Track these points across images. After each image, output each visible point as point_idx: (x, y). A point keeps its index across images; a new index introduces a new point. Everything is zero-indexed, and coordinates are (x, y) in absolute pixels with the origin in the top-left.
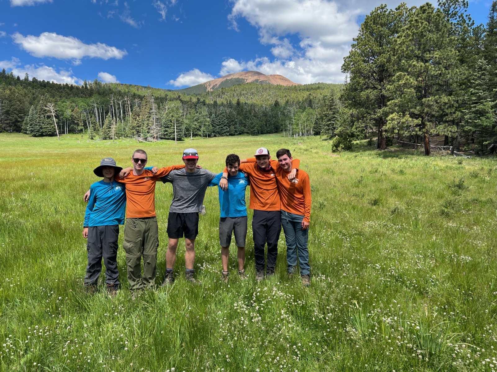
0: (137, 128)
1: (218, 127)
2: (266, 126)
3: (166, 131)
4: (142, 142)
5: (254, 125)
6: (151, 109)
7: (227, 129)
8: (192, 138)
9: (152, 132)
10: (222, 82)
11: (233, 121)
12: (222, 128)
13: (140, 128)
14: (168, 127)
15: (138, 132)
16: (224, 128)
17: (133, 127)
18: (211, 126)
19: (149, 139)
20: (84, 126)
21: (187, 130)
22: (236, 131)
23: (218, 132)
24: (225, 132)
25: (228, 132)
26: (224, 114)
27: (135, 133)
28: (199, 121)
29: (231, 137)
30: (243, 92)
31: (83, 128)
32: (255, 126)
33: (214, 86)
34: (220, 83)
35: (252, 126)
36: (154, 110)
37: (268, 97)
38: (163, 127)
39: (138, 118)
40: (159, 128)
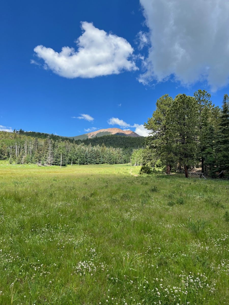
0: (39, 158)
1: (89, 159)
2: (119, 159)
3: (57, 160)
4: (40, 166)
5: (111, 158)
6: (49, 147)
7: (94, 160)
8: (72, 165)
9: (48, 160)
10: (98, 133)
11: (98, 156)
12: (91, 159)
13: (41, 158)
14: (58, 158)
15: (40, 160)
17: (37, 157)
18: (85, 158)
19: (45, 164)
20: (7, 156)
21: (70, 160)
22: (100, 162)
23: (89, 162)
24: (93, 162)
25: (95, 162)
26: (94, 151)
27: (38, 160)
28: (77, 155)
29: (96, 165)
30: (108, 140)
31: (7, 157)
33: (93, 136)
34: (96, 134)
37: (122, 143)
38: (55, 158)
39: (40, 152)
40: (52, 158)
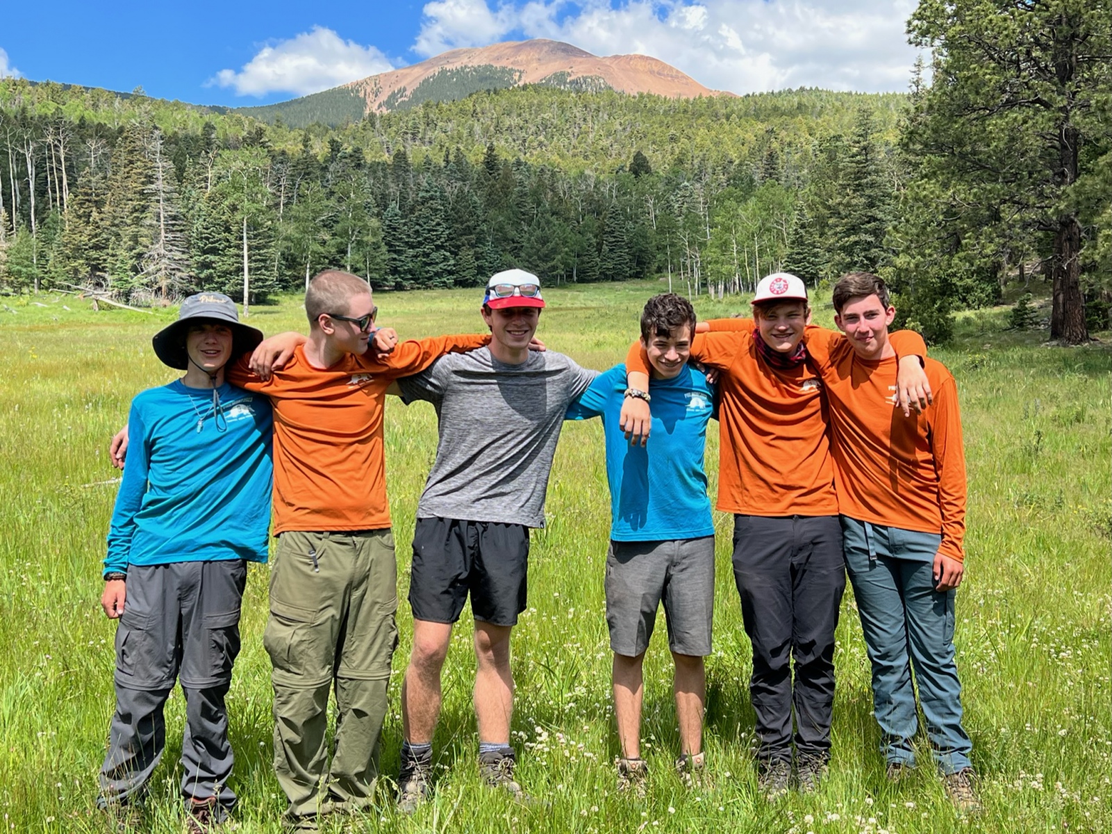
0: (93, 254)
1: (411, 252)
2: (599, 251)
3: (206, 265)
4: (110, 308)
5: (551, 245)
6: (150, 179)
7: (446, 259)
9: (152, 268)
10: (427, 80)
11: (468, 230)
12: (427, 255)
13: (102, 254)
14: (214, 251)
15: (96, 268)
16: (434, 255)
17: (78, 249)
18: (384, 249)
19: (141, 295)
21: (291, 261)
22: (481, 270)
23: (410, 271)
24: (437, 274)
25: (450, 273)
26: (436, 204)
27: (83, 271)
28: (337, 227)
29: (459, 291)
30: (507, 122)
32: (554, 251)
33: (393, 96)
34: (416, 85)
35: (544, 250)
36: (160, 185)
37: (605, 142)
38: (193, 251)
39: (95, 214)
40: (178, 255)
